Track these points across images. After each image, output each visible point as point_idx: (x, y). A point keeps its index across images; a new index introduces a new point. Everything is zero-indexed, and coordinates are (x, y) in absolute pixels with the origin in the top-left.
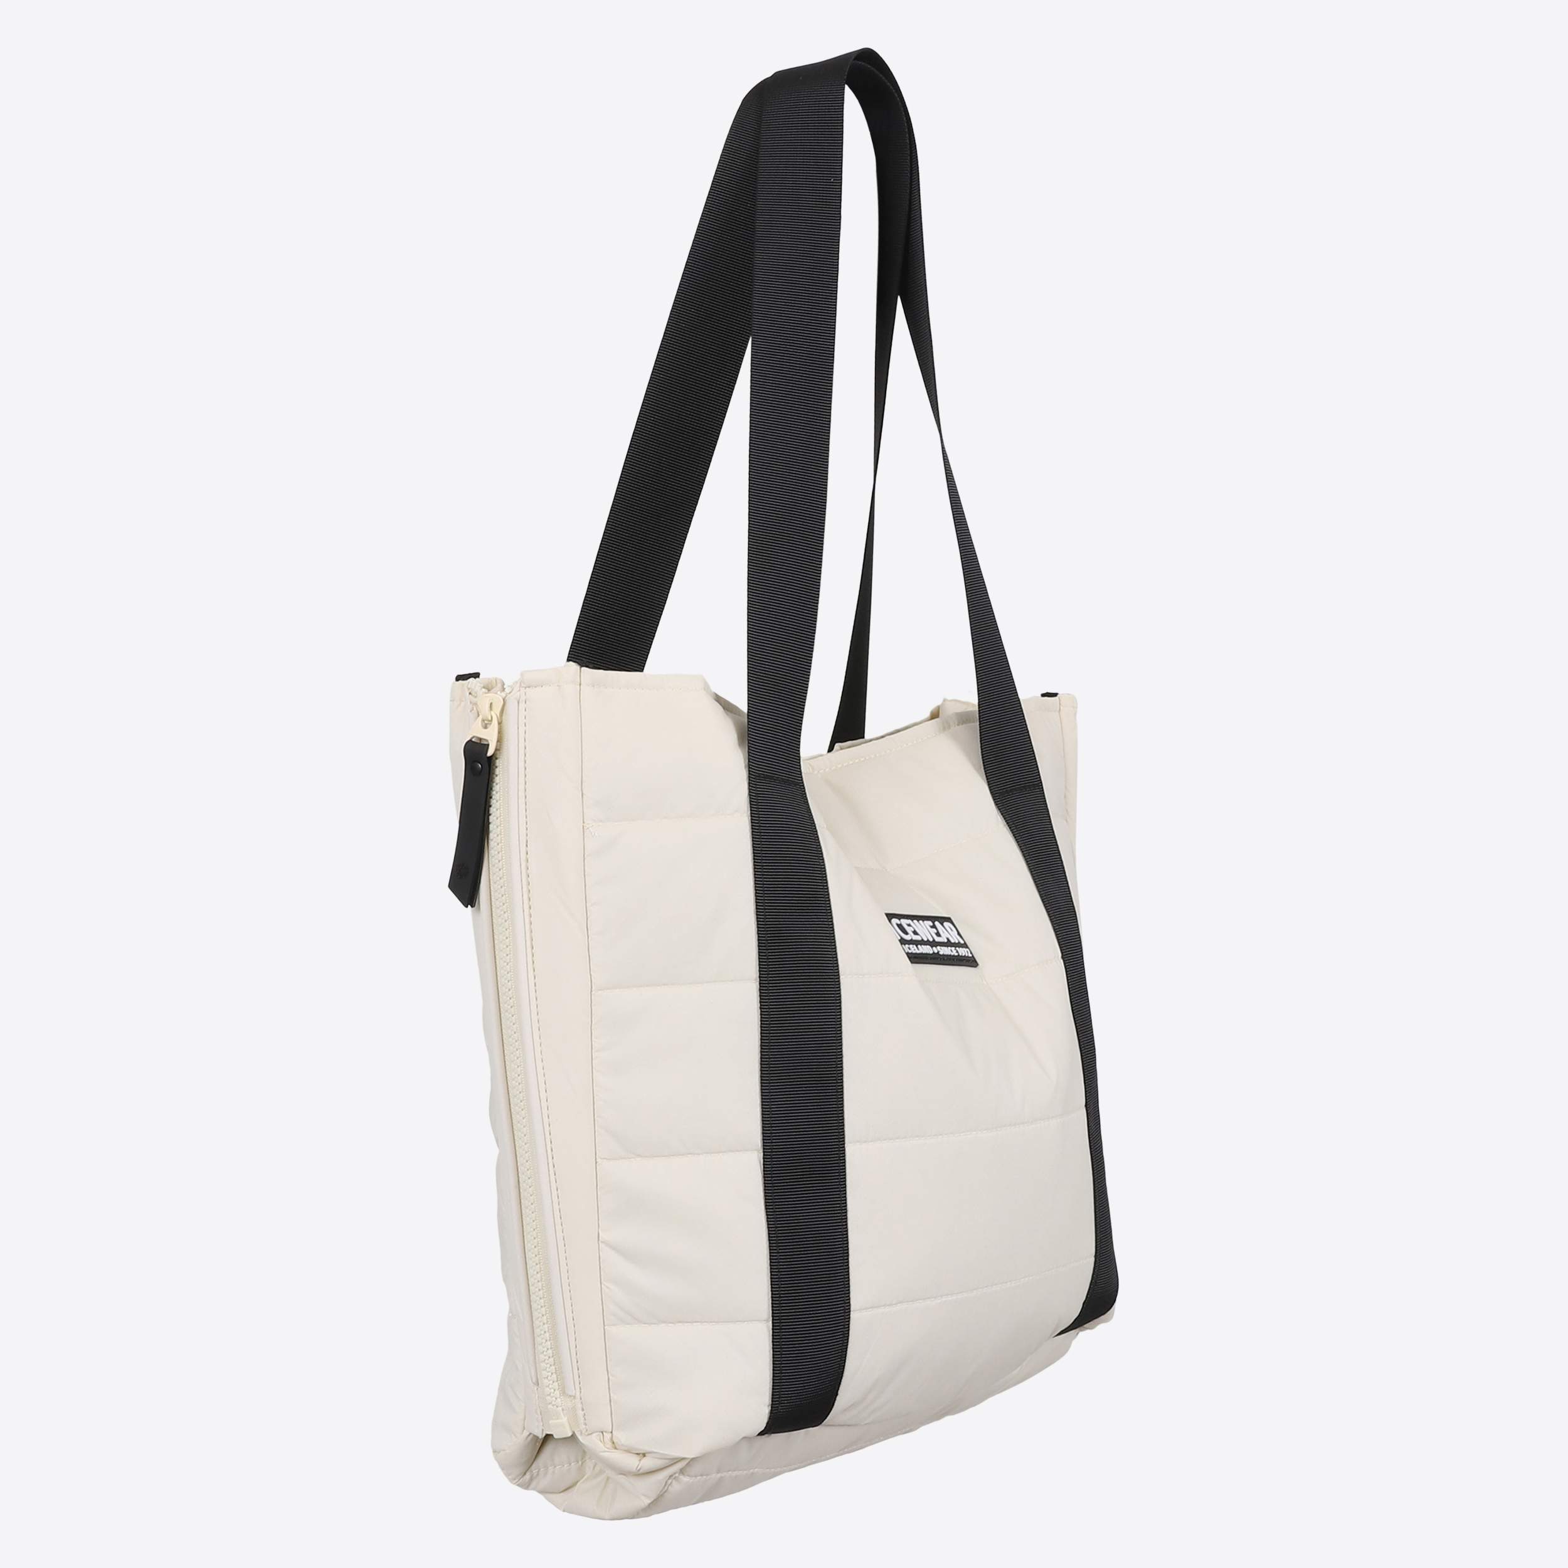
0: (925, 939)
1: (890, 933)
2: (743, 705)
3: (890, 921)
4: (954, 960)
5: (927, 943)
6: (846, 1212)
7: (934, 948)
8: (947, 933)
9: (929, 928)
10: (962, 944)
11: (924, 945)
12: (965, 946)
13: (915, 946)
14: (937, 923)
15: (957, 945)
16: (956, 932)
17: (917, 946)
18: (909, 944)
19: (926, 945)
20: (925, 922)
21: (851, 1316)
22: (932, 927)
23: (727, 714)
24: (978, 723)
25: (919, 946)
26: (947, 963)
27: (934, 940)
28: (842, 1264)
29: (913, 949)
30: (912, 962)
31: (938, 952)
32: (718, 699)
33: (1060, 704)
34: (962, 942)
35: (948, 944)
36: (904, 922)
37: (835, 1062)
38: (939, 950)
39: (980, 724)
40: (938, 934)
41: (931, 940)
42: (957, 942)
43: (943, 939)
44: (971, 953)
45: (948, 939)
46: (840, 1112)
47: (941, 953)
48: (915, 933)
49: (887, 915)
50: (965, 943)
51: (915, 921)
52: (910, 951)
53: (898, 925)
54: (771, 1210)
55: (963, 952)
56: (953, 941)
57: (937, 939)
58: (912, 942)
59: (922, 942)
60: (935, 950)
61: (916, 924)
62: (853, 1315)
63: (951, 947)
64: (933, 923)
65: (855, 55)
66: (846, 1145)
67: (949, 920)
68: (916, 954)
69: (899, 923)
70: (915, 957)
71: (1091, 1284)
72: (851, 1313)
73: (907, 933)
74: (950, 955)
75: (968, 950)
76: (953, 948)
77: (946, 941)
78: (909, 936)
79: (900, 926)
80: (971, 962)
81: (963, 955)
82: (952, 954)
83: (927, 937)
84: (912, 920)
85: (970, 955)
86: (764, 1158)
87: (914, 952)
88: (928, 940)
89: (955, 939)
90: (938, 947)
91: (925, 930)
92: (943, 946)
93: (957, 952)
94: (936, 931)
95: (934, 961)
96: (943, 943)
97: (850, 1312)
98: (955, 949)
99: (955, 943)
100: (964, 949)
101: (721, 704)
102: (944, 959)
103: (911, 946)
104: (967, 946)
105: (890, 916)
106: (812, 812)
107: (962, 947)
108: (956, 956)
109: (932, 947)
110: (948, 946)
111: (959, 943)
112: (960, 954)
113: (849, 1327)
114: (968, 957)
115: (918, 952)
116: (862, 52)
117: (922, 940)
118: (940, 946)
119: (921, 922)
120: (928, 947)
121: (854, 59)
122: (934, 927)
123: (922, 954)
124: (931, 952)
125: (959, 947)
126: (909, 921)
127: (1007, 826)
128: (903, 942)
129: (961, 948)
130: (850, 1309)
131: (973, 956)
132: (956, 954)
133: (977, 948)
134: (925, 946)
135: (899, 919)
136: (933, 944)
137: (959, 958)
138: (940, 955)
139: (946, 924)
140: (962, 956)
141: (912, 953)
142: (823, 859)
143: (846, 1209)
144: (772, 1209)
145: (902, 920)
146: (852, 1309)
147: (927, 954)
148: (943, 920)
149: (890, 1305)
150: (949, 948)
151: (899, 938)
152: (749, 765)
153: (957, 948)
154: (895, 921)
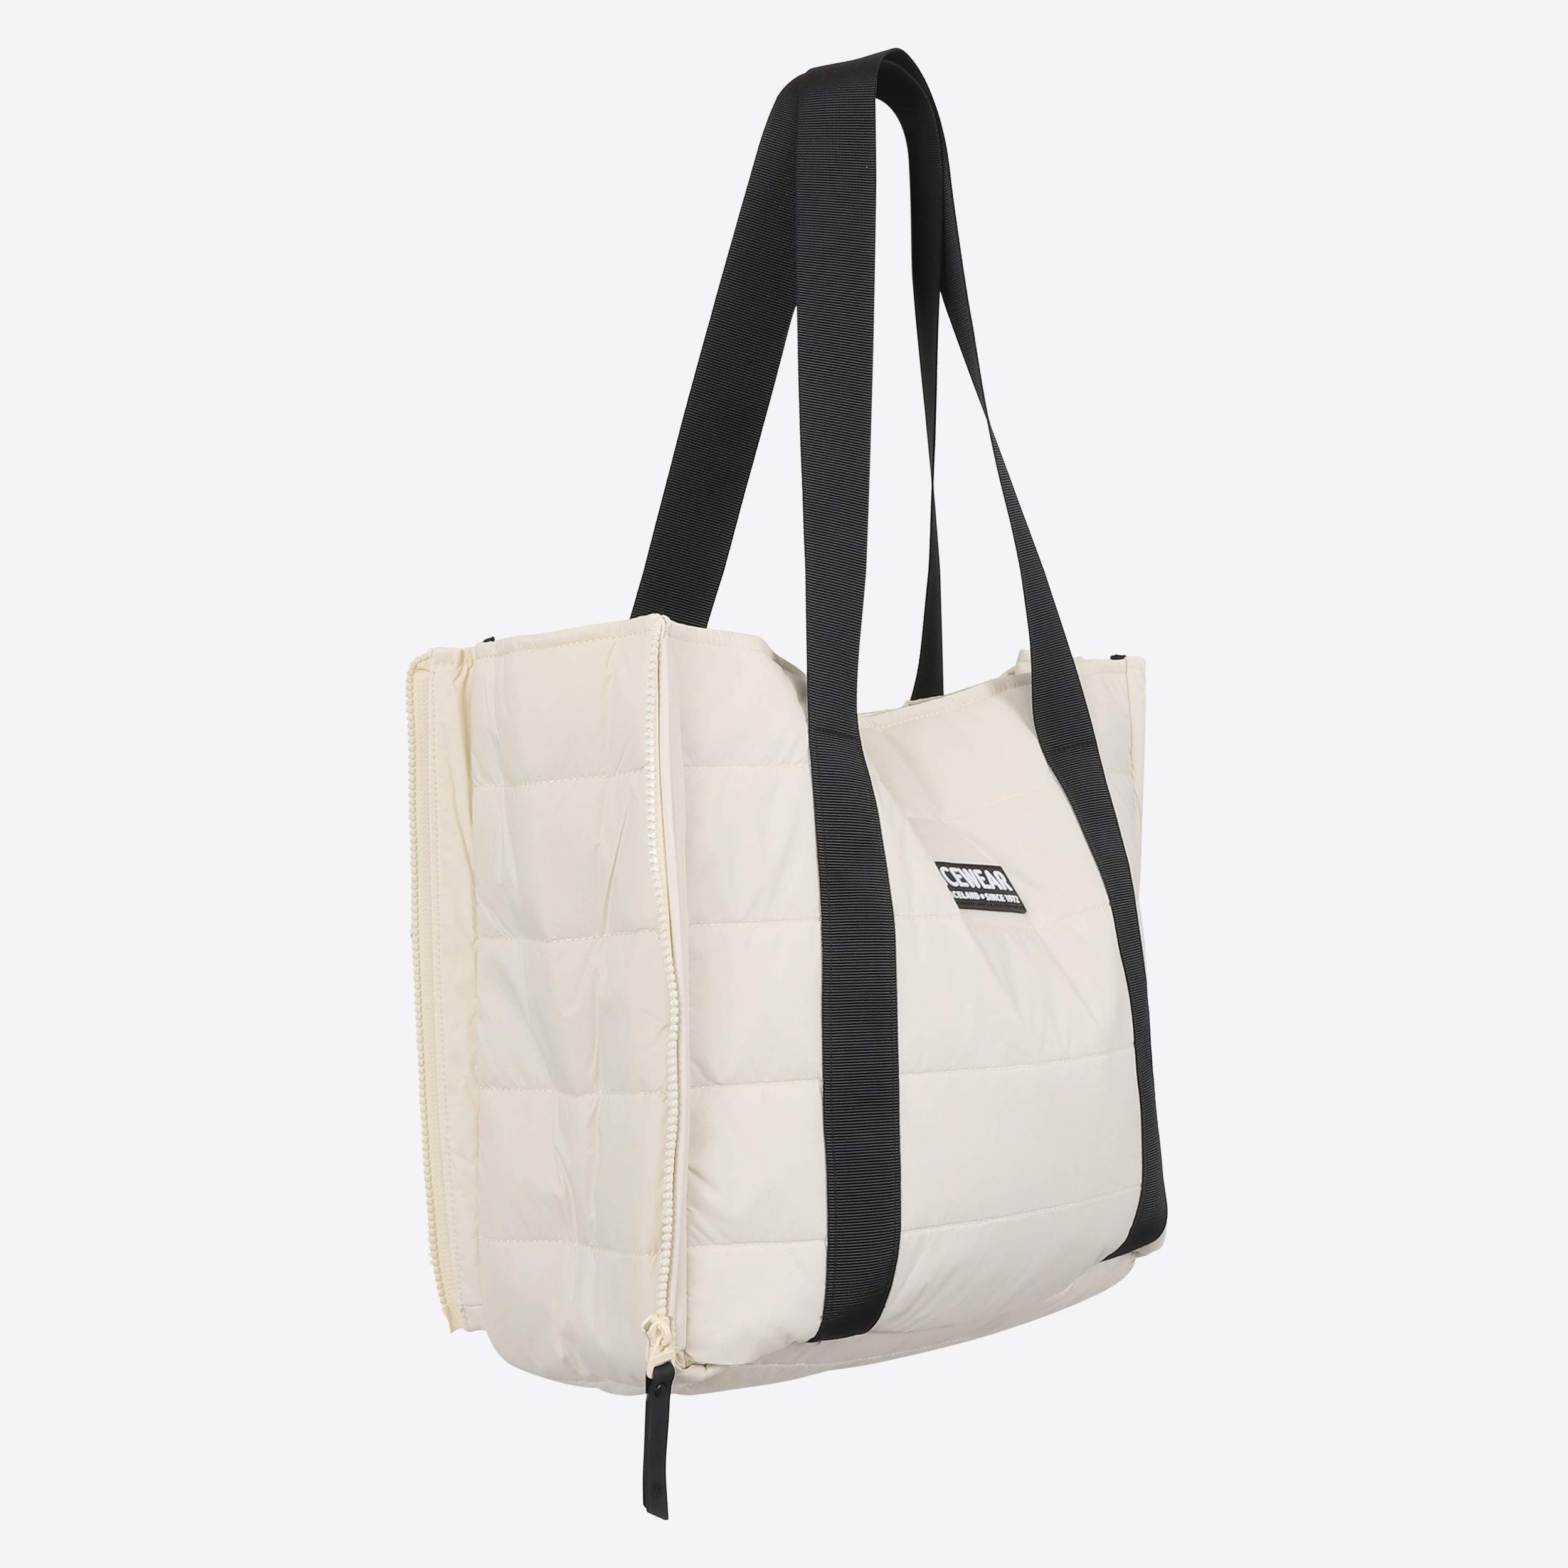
0: (973, 886)
1: (939, 880)
2: (802, 665)
3: (939, 868)
4: (1001, 906)
5: (975, 890)
6: (899, 1139)
7: (982, 895)
8: (996, 881)
9: (978, 876)
10: (1010, 892)
11: (971, 891)
12: (1014, 893)
13: (962, 892)
14: (986, 872)
15: (1007, 892)
16: (1005, 880)
17: (964, 892)
18: (956, 891)
19: (973, 891)
20: (974, 870)
21: (901, 1236)
22: (980, 875)
23: (786, 673)
24: (1031, 686)
25: (966, 893)
26: (994, 908)
27: (982, 887)
28: (894, 1188)
29: (961, 895)
30: (960, 908)
31: (985, 898)
32: (777, 659)
33: (1126, 666)
34: (1011, 889)
35: (997, 891)
36: (953, 870)
37: (889, 997)
38: (986, 896)
39: (1032, 687)
40: (987, 882)
41: (979, 887)
42: (1005, 889)
43: (991, 887)
44: (1020, 900)
45: (996, 887)
46: (895, 1044)
47: (988, 899)
48: (963, 880)
49: (937, 863)
50: (1014, 890)
51: (964, 870)
52: (957, 897)
53: (946, 873)
54: (829, 1136)
55: (1011, 898)
56: (1001, 888)
57: (985, 886)
58: (959, 889)
59: (970, 889)
60: (982, 896)
61: (964, 873)
62: (902, 1235)
63: (999, 894)
64: (983, 872)
65: (885, 55)
66: (899, 1076)
67: (999, 869)
68: (963, 899)
69: (947, 870)
70: (964, 903)
71: (1137, 1212)
72: (901, 1233)
73: (954, 880)
74: (998, 902)
75: (1016, 896)
76: (1001, 895)
77: (994, 888)
78: (956, 883)
79: (949, 874)
80: (1019, 908)
81: (1011, 901)
82: (1000, 900)
83: (974, 884)
84: (961, 869)
85: (1018, 902)
86: (824, 1087)
87: (961, 898)
88: (976, 887)
89: (1003, 886)
90: (986, 894)
91: (973, 878)
92: (991, 893)
93: (1005, 899)
94: (984, 879)
95: (981, 907)
96: (992, 890)
97: (900, 1231)
98: (1003, 896)
99: (1003, 890)
100: (1013, 896)
101: (780, 665)
102: (991, 905)
103: (958, 892)
104: (1015, 892)
105: (939, 865)
106: (867, 764)
107: (1011, 894)
108: (1004, 903)
109: (979, 894)
110: (995, 894)
111: (1008, 890)
112: (1008, 901)
113: (898, 1246)
114: (1016, 903)
115: (965, 898)
116: (890, 54)
117: (970, 887)
118: (988, 893)
119: (970, 870)
120: (975, 893)
121: (883, 59)
122: (983, 875)
123: (969, 900)
124: (978, 898)
125: (1007, 894)
126: (958, 870)
127: (1058, 781)
128: (951, 888)
129: (1009, 896)
130: (900, 1229)
131: (1021, 903)
132: (1005, 901)
133: (1026, 895)
134: (972, 893)
135: (948, 868)
136: (981, 891)
137: (1006, 904)
138: (988, 901)
139: (995, 873)
140: (1009, 903)
141: (959, 899)
142: (876, 809)
143: (899, 1136)
144: (831, 1134)
145: (951, 868)
146: (902, 1229)
147: (974, 900)
148: (992, 869)
149: (938, 1226)
150: (997, 895)
151: (947, 885)
152: (809, 719)
153: (1005, 895)
154: (944, 869)
